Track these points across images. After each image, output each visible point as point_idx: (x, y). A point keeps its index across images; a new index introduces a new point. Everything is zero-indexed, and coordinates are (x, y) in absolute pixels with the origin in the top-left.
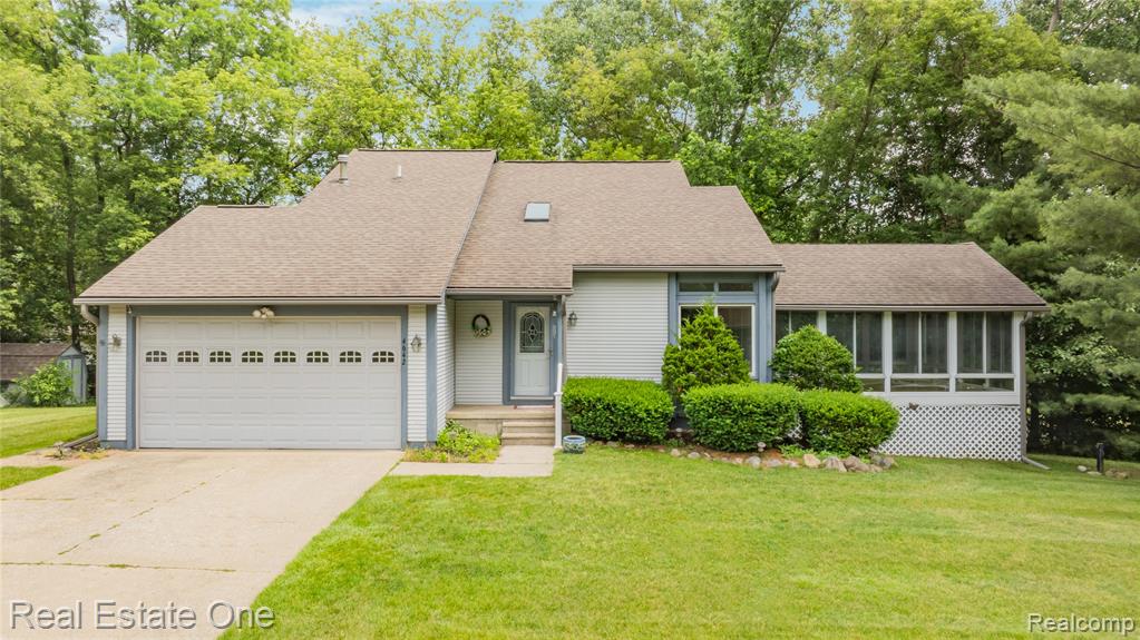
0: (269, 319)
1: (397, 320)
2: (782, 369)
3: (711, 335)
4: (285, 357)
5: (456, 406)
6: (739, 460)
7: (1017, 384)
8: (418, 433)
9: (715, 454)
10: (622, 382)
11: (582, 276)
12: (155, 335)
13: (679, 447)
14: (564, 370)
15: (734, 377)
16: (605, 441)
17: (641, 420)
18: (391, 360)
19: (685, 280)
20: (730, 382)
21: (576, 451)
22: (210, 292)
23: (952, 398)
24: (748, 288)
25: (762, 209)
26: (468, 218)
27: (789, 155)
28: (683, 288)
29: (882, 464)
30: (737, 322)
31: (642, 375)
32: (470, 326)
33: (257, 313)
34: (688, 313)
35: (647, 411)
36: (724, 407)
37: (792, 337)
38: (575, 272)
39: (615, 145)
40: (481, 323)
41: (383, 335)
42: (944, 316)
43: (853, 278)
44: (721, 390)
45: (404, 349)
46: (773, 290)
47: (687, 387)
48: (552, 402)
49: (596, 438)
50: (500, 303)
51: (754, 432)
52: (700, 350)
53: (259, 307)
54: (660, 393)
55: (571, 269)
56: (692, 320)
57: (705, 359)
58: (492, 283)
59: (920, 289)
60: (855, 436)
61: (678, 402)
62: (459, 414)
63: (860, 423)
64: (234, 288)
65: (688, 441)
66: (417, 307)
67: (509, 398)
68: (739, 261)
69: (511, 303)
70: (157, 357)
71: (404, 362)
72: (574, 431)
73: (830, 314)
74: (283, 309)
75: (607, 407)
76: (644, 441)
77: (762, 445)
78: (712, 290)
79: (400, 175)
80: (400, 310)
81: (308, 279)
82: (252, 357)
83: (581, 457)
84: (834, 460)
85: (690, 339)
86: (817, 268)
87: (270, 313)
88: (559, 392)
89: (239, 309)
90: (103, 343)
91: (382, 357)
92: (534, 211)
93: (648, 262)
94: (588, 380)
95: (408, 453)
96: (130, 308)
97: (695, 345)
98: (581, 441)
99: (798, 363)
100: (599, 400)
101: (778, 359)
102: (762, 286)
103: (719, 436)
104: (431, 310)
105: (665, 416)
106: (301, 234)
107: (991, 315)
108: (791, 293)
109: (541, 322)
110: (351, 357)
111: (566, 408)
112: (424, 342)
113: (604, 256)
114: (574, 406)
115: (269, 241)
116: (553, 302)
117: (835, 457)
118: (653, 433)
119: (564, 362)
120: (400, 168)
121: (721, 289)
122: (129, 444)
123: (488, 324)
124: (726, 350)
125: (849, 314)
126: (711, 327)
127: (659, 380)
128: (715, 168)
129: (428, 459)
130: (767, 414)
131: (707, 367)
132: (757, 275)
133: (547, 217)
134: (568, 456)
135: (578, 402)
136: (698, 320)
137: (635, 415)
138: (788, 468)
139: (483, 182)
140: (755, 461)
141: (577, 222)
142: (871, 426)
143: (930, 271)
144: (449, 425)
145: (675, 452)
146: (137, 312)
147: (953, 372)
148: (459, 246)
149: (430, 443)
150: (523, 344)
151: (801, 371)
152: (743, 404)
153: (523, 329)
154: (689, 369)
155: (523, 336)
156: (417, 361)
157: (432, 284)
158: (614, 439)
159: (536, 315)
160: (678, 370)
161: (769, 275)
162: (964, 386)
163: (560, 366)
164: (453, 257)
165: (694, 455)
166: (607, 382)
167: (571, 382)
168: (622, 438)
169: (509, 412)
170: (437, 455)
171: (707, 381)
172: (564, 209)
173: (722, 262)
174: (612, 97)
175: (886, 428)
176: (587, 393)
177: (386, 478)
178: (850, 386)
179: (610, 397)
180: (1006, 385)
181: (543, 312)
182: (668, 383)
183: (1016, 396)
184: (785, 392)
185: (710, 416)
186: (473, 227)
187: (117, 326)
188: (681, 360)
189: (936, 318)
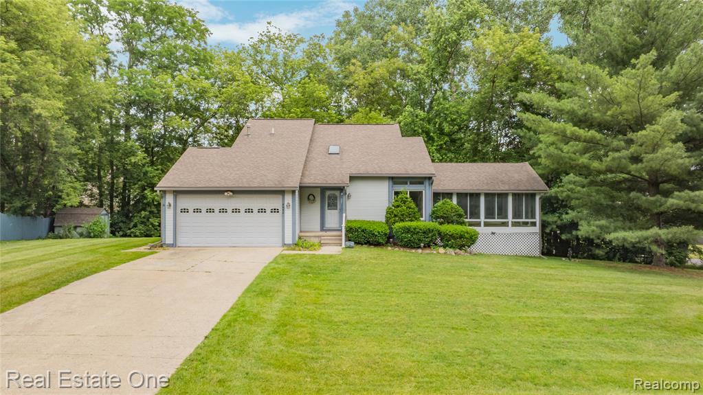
0: (230, 196)
1: (281, 197)
2: (435, 216)
3: (405, 202)
4: (236, 211)
5: (301, 232)
6: (414, 251)
7: (538, 224)
8: (289, 240)
9: (405, 249)
10: (369, 222)
11: (352, 178)
12: (184, 202)
13: (391, 247)
14: (346, 217)
15: (413, 219)
16: (362, 244)
17: (376, 235)
18: (278, 212)
19: (395, 180)
20: (411, 221)
21: (350, 247)
22: (207, 185)
23: (510, 229)
24: (421, 183)
25: (442, 142)
26: (305, 153)
27: (454, 117)
28: (395, 183)
29: (470, 253)
30: (416, 197)
31: (377, 219)
32: (306, 199)
33: (226, 194)
34: (397, 193)
35: (378, 232)
36: (408, 230)
37: (439, 204)
38: (350, 177)
39: (370, 110)
40: (311, 197)
41: (274, 202)
42: (506, 195)
43: (470, 179)
44: (407, 224)
45: (283, 207)
46: (432, 184)
47: (394, 223)
48: (341, 230)
49: (357, 243)
50: (319, 189)
51: (419, 240)
52: (399, 208)
53: (227, 191)
54: (384, 225)
55: (348, 175)
56: (397, 196)
57: (402, 212)
58: (317, 181)
59: (498, 183)
60: (459, 242)
61: (391, 229)
62: (303, 234)
63: (461, 237)
64: (216, 183)
65: (395, 244)
66: (288, 191)
67: (323, 228)
68: (418, 172)
69: (324, 189)
70: (185, 211)
71: (283, 213)
72: (350, 240)
73: (458, 194)
74: (236, 192)
75: (363, 231)
76: (377, 244)
77: (422, 245)
78: (407, 184)
79: (273, 132)
80: (282, 193)
81: (245, 180)
82: (223, 211)
83: (352, 249)
84: (451, 251)
85: (397, 204)
86: (456, 174)
87: (231, 193)
88: (344, 225)
89: (219, 192)
90: (164, 205)
91: (275, 211)
92: (333, 149)
93: (380, 173)
94: (355, 221)
95: (285, 248)
96: (174, 191)
97: (398, 206)
98: (352, 244)
99: (441, 214)
100: (359, 228)
101: (433, 212)
102: (427, 183)
103: (406, 241)
104: (293, 192)
105: (386, 234)
106: (236, 160)
107: (527, 195)
108: (440, 185)
109: (336, 197)
110: (262, 211)
111: (347, 231)
112: (291, 205)
113: (361, 170)
114: (350, 230)
115: (224, 164)
116: (341, 189)
117: (451, 250)
118: (381, 241)
119: (346, 214)
120: (273, 129)
121: (410, 184)
122: (173, 245)
123: (314, 197)
124: (410, 208)
125: (466, 194)
126: (404, 199)
127: (384, 221)
128: (419, 122)
129: (294, 250)
130: (424, 233)
131: (403, 215)
132: (425, 178)
133: (338, 152)
134: (348, 249)
135: (351, 228)
136: (400, 196)
137: (373, 234)
138: (432, 253)
139: (310, 136)
140: (420, 251)
141: (351, 154)
142: (466, 238)
143: (504, 175)
144: (300, 238)
145: (390, 248)
146: (177, 193)
147: (510, 219)
148: (302, 166)
149: (293, 244)
150: (328, 206)
151: (442, 217)
152: (415, 229)
153: (328, 200)
154: (395, 216)
155: (328, 203)
156: (288, 213)
157: (294, 183)
158: (366, 244)
159: (334, 194)
160: (391, 216)
161: (430, 178)
162: (515, 224)
163: (344, 215)
164: (301, 171)
165: (397, 249)
166: (363, 222)
167: (348, 221)
168: (369, 243)
169: (324, 233)
170: (297, 248)
171: (403, 221)
172: (345, 148)
173: (411, 172)
174: (369, 84)
175: (472, 239)
176: (354, 225)
177: (280, 254)
178: (462, 223)
179: (364, 226)
180: (534, 224)
181: (337, 193)
182: (387, 221)
183: (537, 229)
184: (434, 225)
185: (403, 233)
186: (307, 157)
187: (169, 199)
188: (392, 212)
189: (502, 196)
